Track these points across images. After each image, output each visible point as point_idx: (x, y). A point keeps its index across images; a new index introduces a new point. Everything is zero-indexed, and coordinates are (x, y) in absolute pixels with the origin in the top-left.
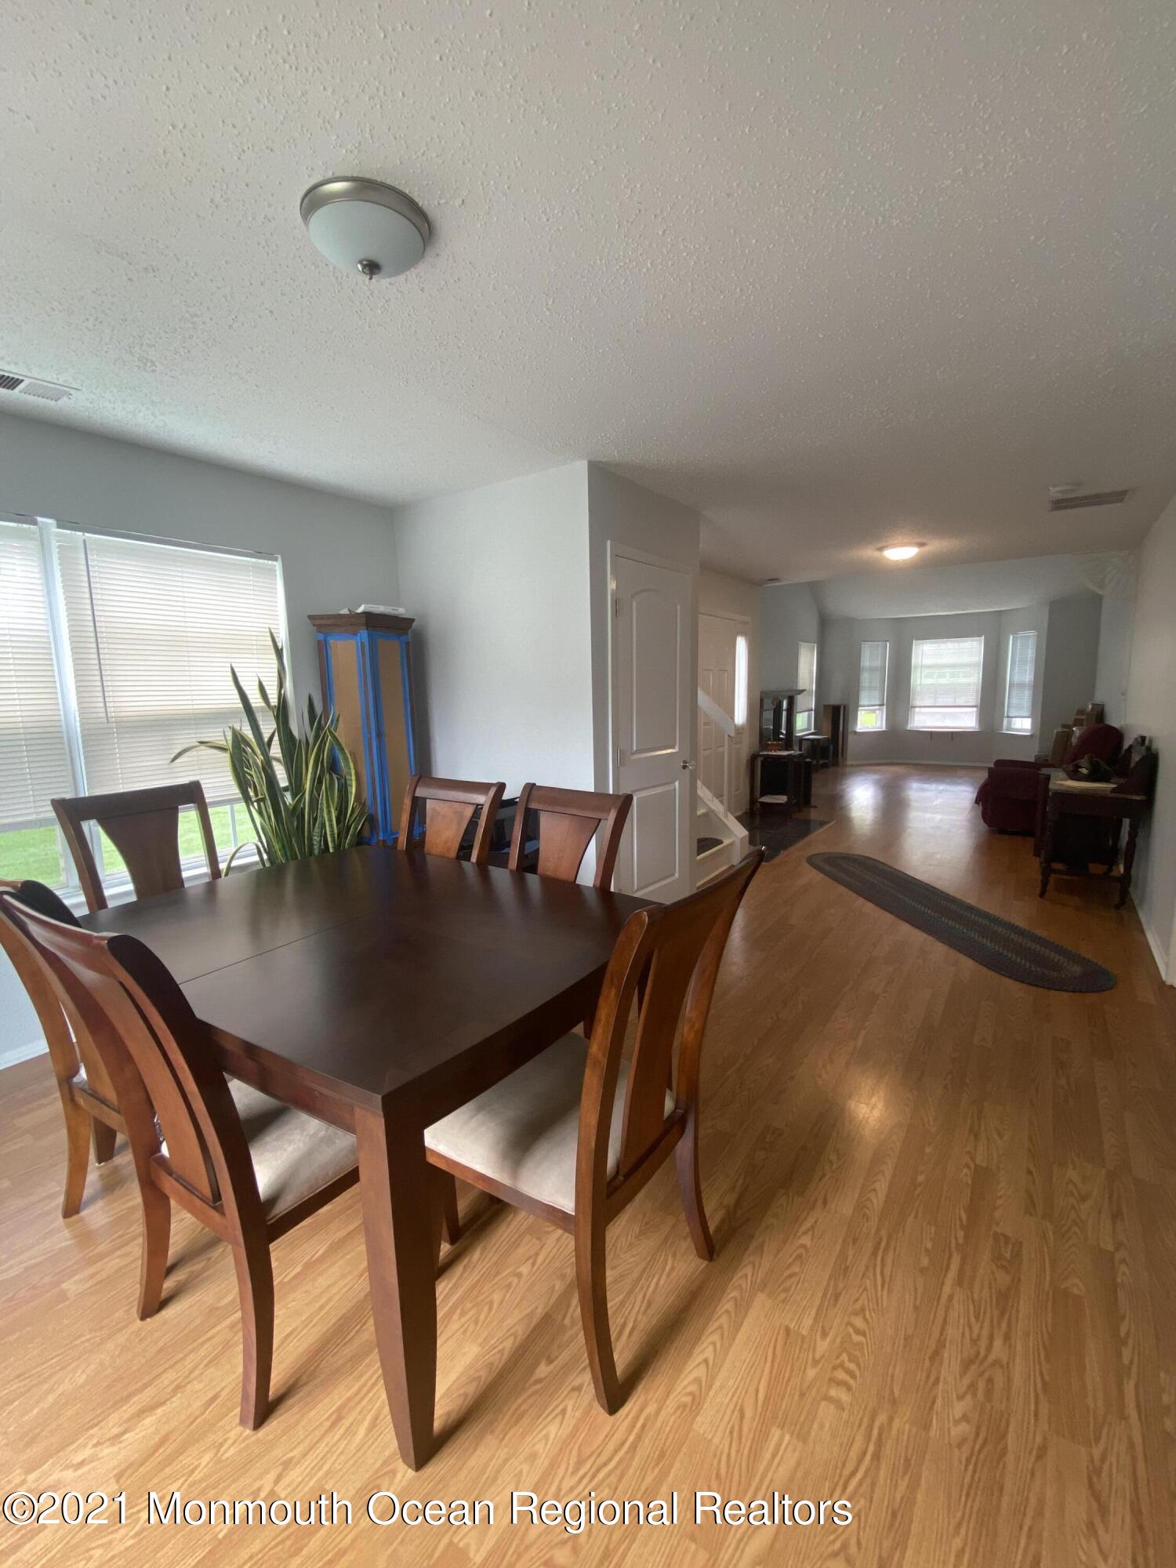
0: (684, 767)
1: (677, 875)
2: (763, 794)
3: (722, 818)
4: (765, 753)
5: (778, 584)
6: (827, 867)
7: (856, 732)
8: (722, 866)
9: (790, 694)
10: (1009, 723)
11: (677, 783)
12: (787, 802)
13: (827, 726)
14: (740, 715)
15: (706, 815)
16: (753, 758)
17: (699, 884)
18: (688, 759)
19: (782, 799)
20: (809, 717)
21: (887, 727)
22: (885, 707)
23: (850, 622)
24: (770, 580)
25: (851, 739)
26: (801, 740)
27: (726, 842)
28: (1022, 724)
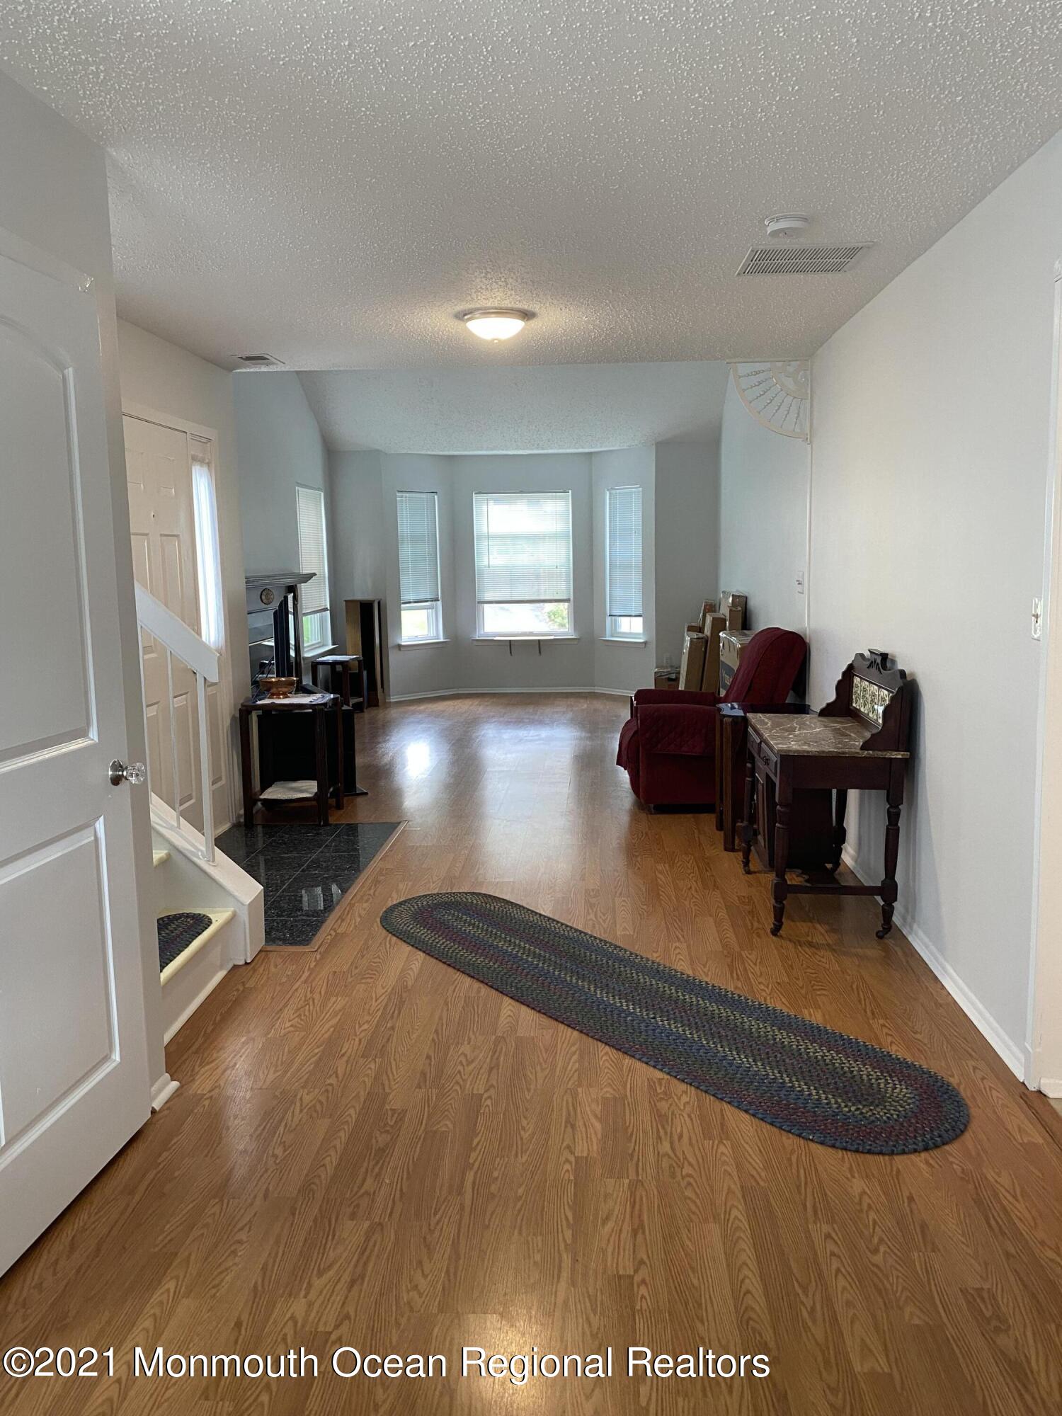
0: (116, 781)
1: (116, 1056)
2: (265, 785)
3: (202, 863)
4: (267, 701)
5: (264, 369)
6: (425, 935)
7: (399, 646)
8: (214, 973)
9: (289, 581)
10: (615, 624)
11: (100, 825)
12: (317, 796)
13: (354, 637)
14: (212, 628)
15: (165, 862)
16: (244, 713)
17: (168, 1037)
18: (124, 761)
19: (307, 789)
20: (322, 621)
21: (445, 637)
22: (439, 603)
23: (374, 456)
24: (249, 359)
25: (394, 659)
26: (315, 665)
27: (218, 918)
28: (632, 628)
